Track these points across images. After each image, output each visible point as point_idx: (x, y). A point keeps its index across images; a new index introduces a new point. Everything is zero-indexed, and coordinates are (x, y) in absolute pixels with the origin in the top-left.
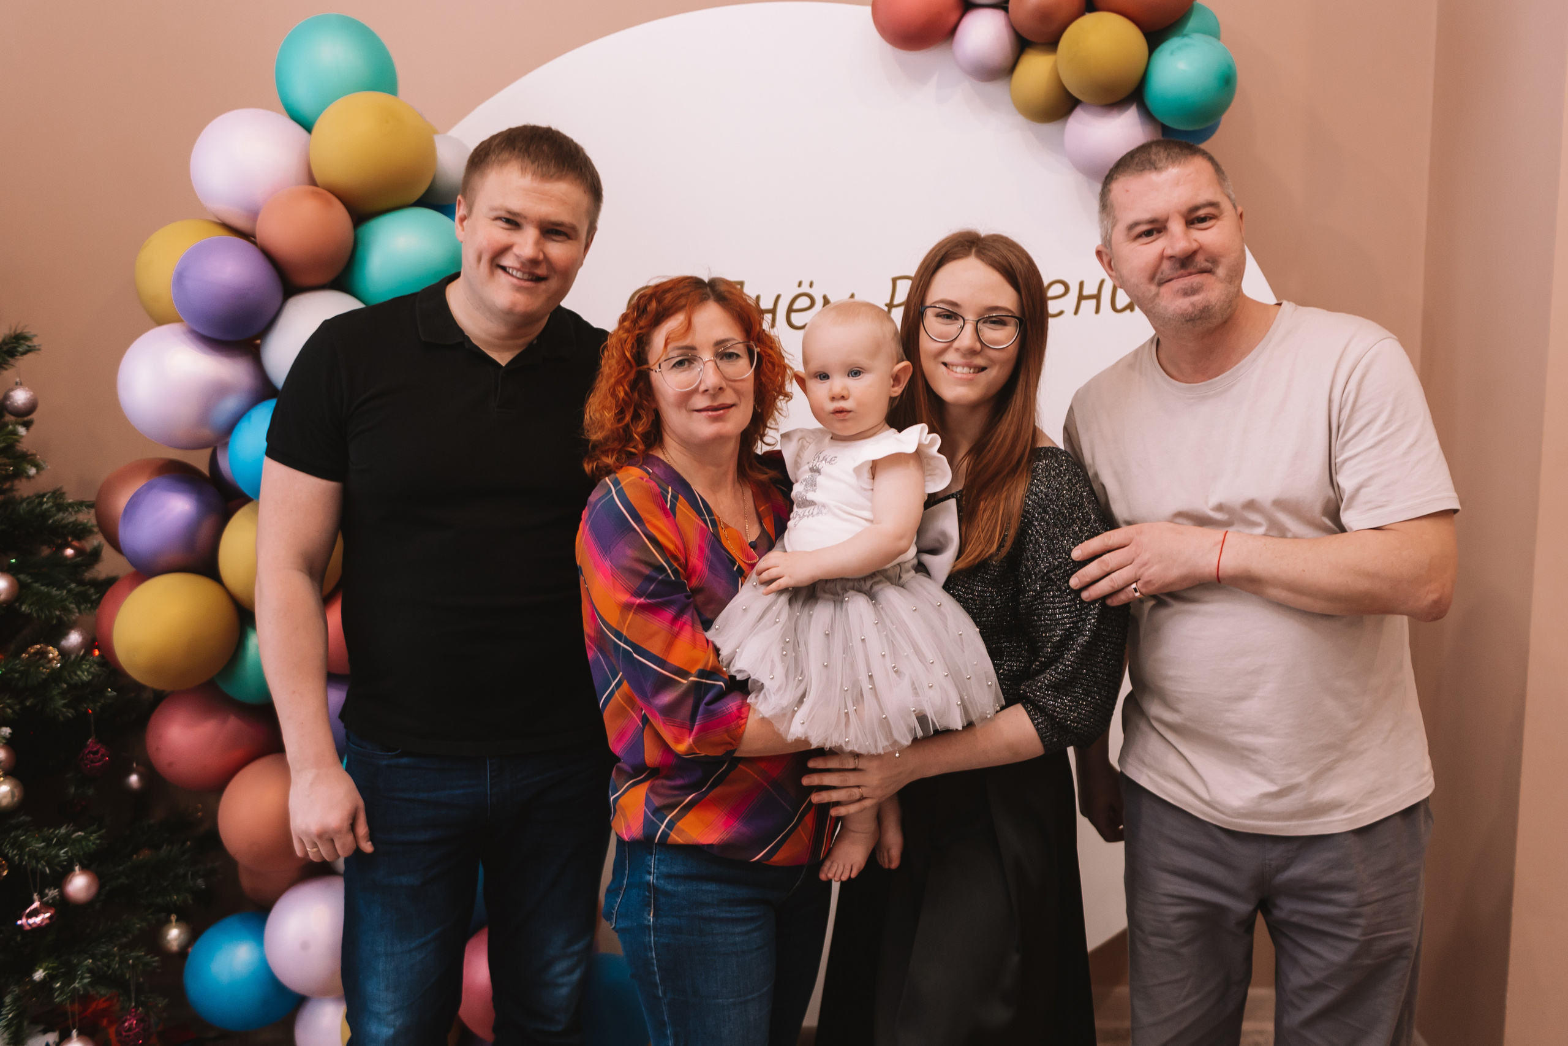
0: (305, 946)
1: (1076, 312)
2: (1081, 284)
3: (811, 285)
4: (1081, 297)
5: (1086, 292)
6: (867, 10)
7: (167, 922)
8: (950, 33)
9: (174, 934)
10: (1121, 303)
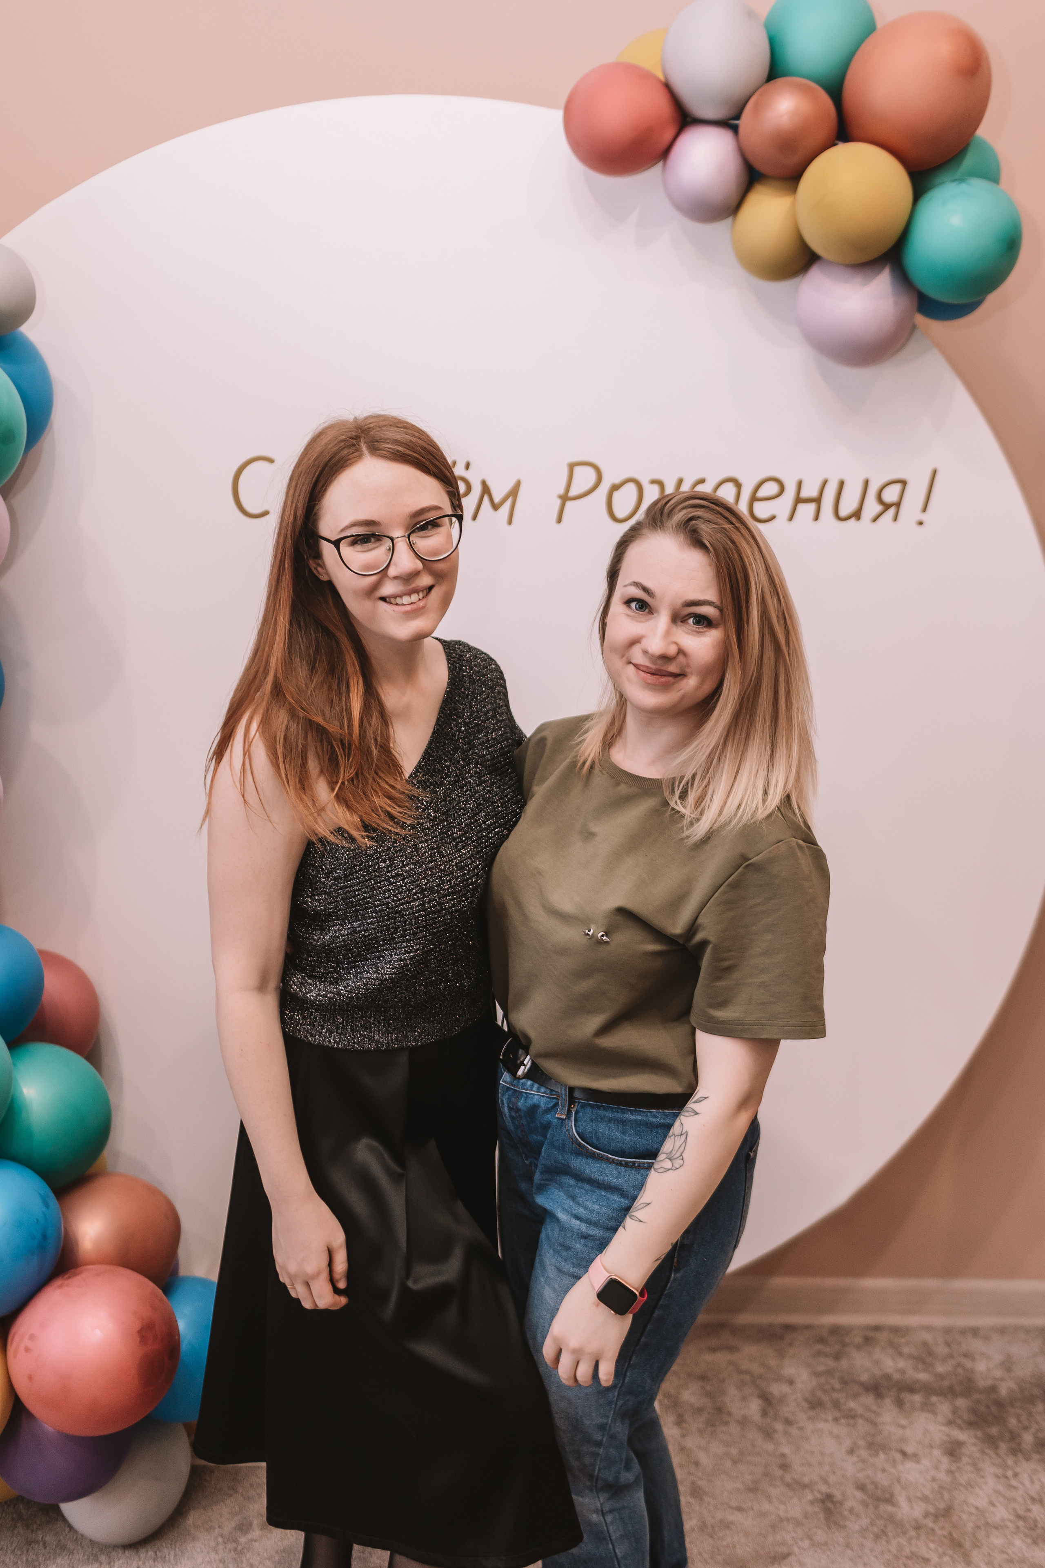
1: (791, 518)
2: (800, 484)
3: (468, 466)
4: (798, 500)
5: (804, 494)
6: (559, 114)
8: (665, 153)
10: (846, 509)
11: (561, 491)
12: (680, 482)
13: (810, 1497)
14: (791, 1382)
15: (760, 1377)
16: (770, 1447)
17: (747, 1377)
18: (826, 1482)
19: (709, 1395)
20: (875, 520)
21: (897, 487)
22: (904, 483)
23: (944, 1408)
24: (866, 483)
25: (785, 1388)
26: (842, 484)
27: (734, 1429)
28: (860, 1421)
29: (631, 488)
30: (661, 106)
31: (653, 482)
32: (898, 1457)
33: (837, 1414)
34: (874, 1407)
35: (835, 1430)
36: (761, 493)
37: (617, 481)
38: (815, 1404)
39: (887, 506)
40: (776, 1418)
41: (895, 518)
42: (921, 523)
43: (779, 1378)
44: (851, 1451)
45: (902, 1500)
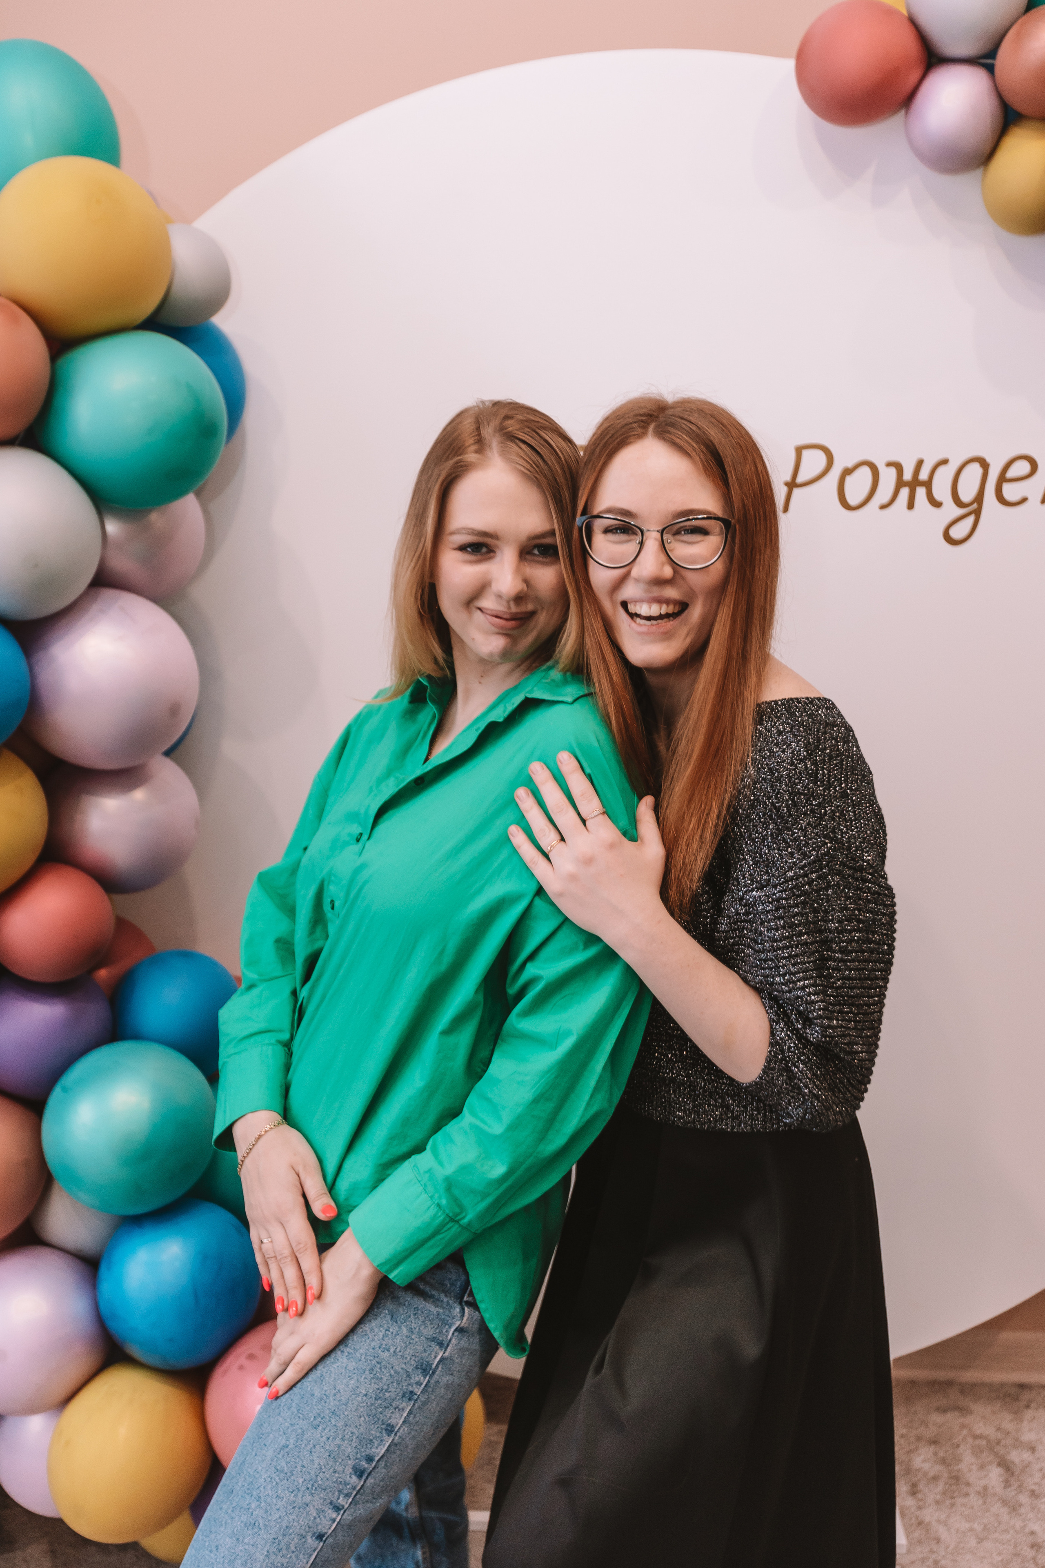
6: (789, 65)
8: (908, 100)
11: (788, 478)
12: (920, 463)
14: (1033, 1449)
15: (998, 1443)
17: (984, 1443)
19: (943, 1461)
25: (1027, 1456)
27: (974, 1500)
29: (866, 471)
30: (906, 45)
31: (889, 464)
37: (850, 465)
40: (1020, 1488)
43: (1018, 1444)
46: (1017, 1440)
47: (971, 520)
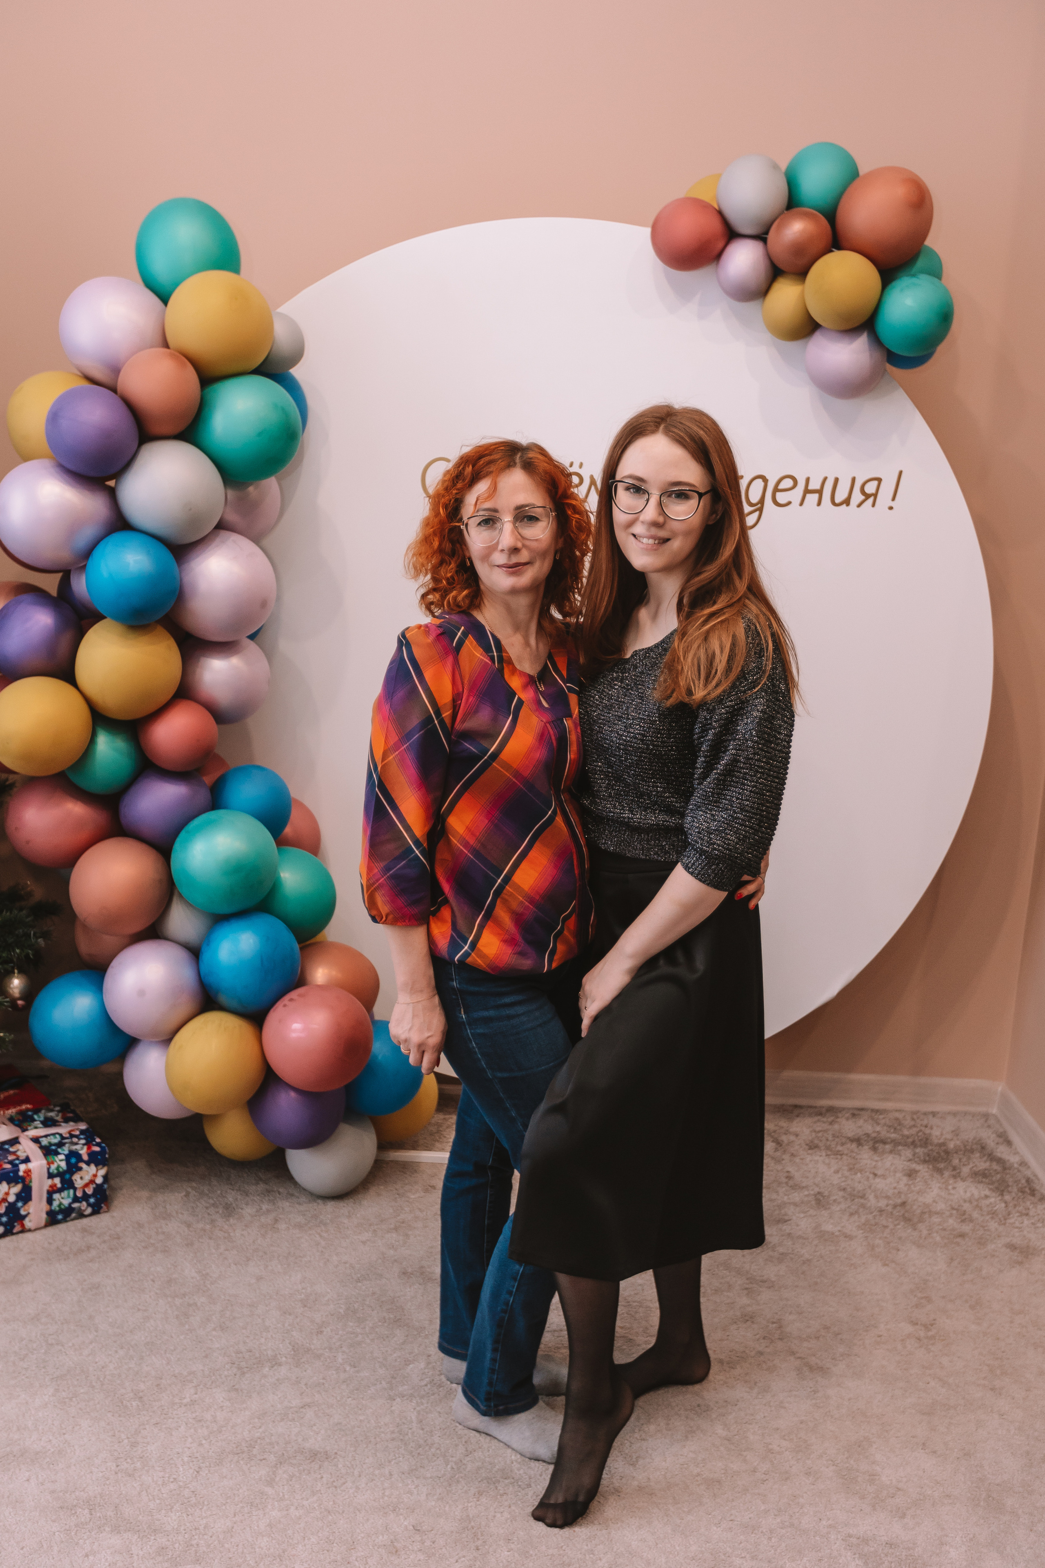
0: (141, 993)
1: (801, 504)
2: (808, 480)
3: (581, 465)
4: (807, 491)
5: (810, 487)
6: (648, 231)
7: (9, 973)
8: (718, 257)
9: (16, 984)
10: (840, 496)
13: (806, 1193)
14: (797, 1135)
15: (775, 1132)
16: (779, 1167)
18: (817, 1185)
20: (859, 506)
21: (876, 483)
22: (879, 480)
23: (908, 1153)
24: (854, 480)
25: (792, 1138)
26: (837, 480)
28: (845, 1157)
30: (716, 225)
32: (871, 1176)
33: (829, 1153)
34: (856, 1150)
35: (827, 1161)
36: (781, 487)
38: (812, 1146)
39: (867, 496)
41: (873, 505)
42: (891, 508)
44: (837, 1172)
45: (871, 1197)
46: (787, 1131)
47: (757, 513)
